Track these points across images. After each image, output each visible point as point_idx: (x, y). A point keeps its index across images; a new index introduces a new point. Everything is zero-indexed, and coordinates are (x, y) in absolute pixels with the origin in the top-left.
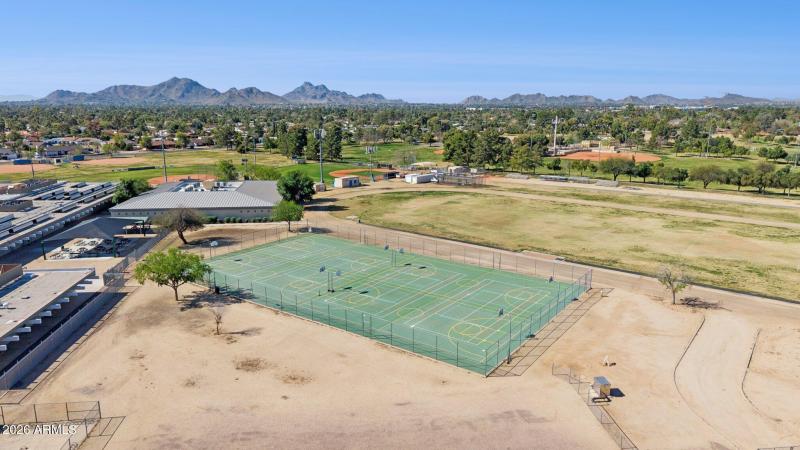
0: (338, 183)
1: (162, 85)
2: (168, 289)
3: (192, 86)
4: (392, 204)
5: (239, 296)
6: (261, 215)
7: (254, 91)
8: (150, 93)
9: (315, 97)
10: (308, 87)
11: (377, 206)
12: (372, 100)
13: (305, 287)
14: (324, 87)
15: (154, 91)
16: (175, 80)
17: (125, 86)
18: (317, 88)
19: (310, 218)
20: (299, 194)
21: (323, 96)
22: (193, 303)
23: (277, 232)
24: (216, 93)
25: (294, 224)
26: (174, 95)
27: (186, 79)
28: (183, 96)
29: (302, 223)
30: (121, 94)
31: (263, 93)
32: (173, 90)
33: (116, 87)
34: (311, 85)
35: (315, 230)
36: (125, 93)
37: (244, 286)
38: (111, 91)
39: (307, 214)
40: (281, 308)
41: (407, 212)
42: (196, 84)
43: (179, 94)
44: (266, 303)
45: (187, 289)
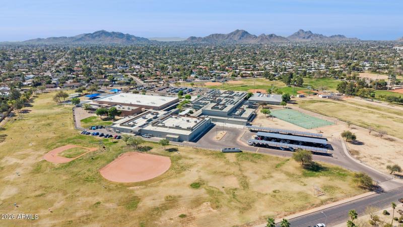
0: (298, 96)
1: (232, 33)
2: (264, 114)
3: (245, 34)
4: (311, 104)
5: (275, 117)
6: (278, 104)
7: (273, 36)
8: (227, 37)
9: (304, 38)
10: (301, 32)
11: (306, 103)
12: (337, 39)
13: (285, 117)
14: (310, 32)
15: (228, 36)
16: (238, 31)
17: (217, 34)
18: (306, 32)
19: (288, 105)
20: (286, 99)
21: (308, 37)
22: (268, 117)
23: (281, 108)
24: (256, 37)
25: (284, 106)
26: (236, 38)
27: (243, 30)
28: (240, 38)
29: (286, 106)
30: (215, 38)
31: (277, 37)
32: (236, 36)
33: (213, 35)
34: (303, 31)
35: (289, 108)
36: (217, 38)
37: (276, 116)
38: (211, 37)
39: (287, 104)
40: (281, 119)
41: (312, 106)
42: (247, 33)
43: (239, 37)
44: (279, 118)
45: (267, 115)
